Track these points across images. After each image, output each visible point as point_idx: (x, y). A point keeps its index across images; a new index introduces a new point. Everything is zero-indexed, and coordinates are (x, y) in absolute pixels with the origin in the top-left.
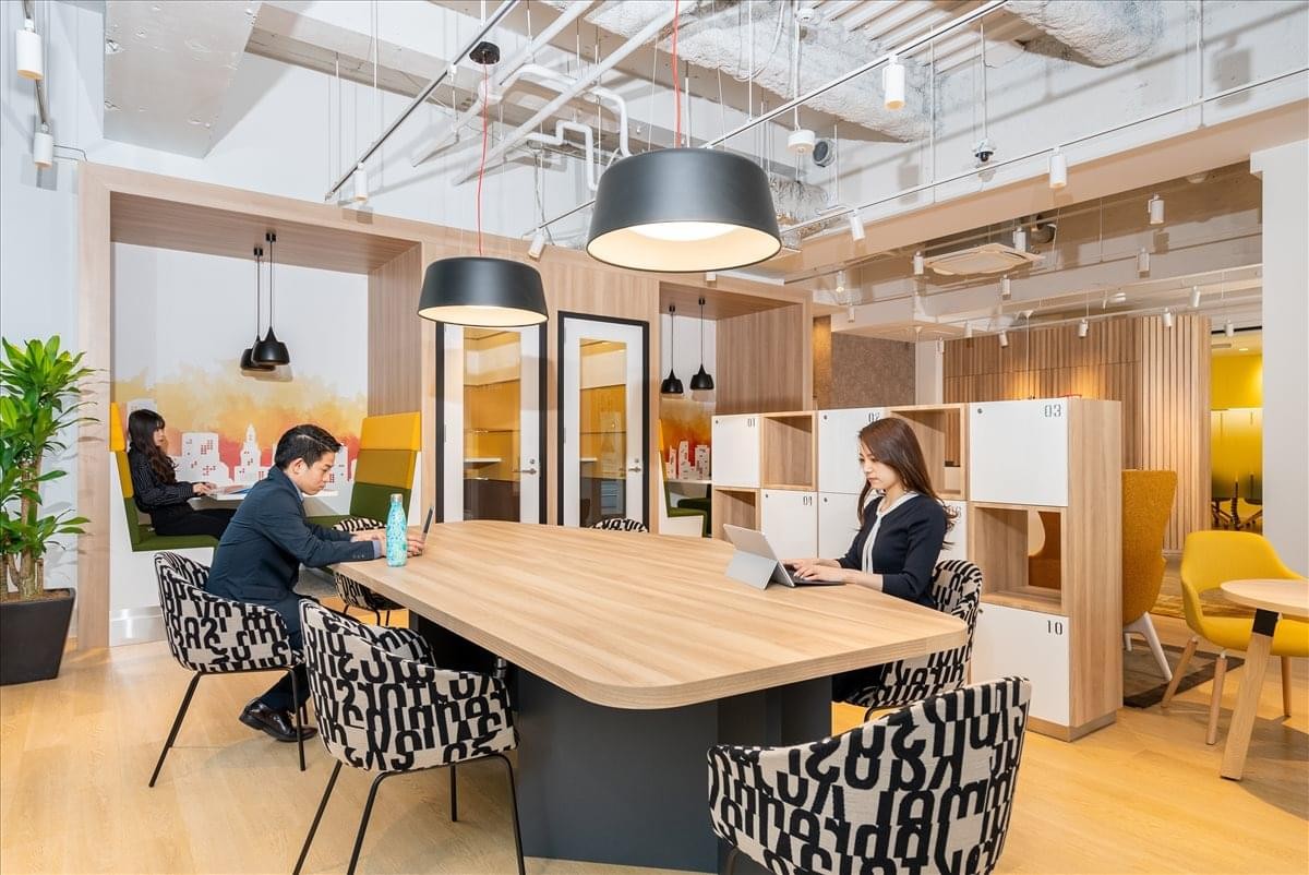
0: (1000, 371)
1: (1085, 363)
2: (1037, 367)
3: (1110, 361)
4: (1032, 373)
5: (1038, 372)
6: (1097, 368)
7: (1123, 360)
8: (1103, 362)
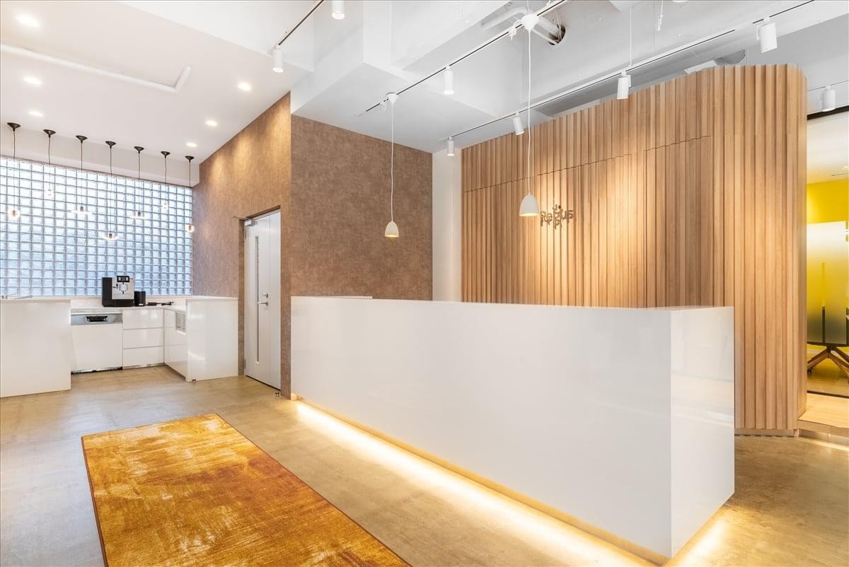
0: (521, 177)
1: (625, 152)
2: (564, 166)
3: (662, 142)
4: (557, 174)
5: (564, 172)
6: (642, 155)
7: (682, 138)
8: (652, 145)
